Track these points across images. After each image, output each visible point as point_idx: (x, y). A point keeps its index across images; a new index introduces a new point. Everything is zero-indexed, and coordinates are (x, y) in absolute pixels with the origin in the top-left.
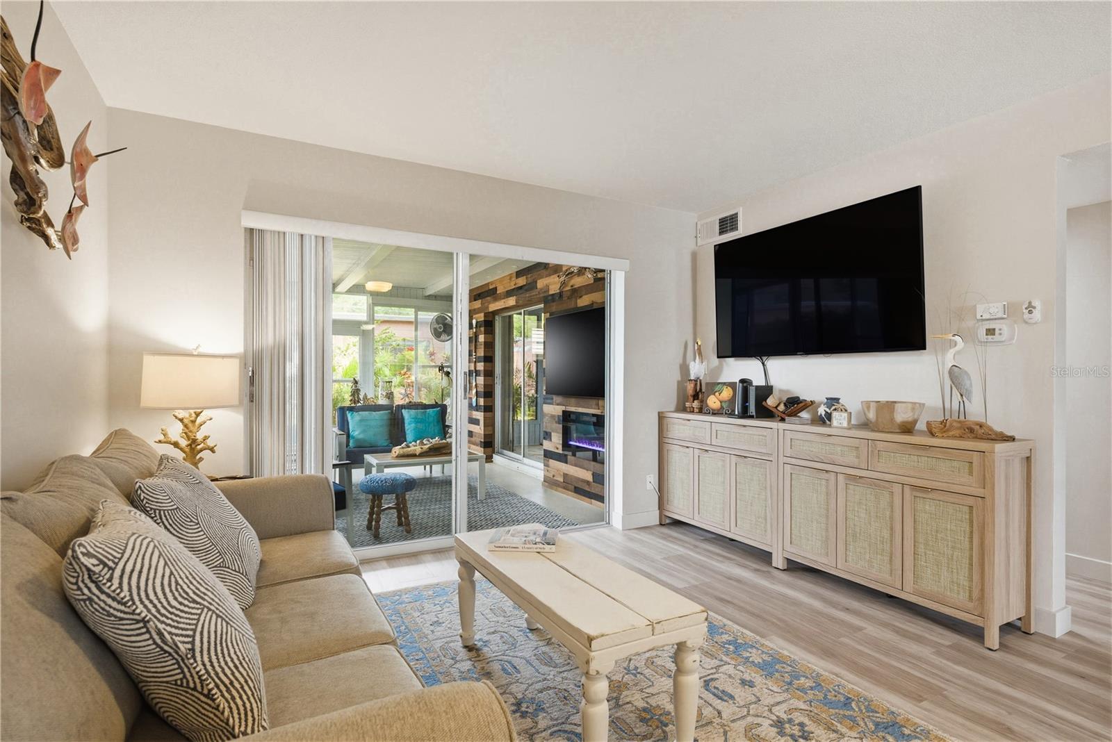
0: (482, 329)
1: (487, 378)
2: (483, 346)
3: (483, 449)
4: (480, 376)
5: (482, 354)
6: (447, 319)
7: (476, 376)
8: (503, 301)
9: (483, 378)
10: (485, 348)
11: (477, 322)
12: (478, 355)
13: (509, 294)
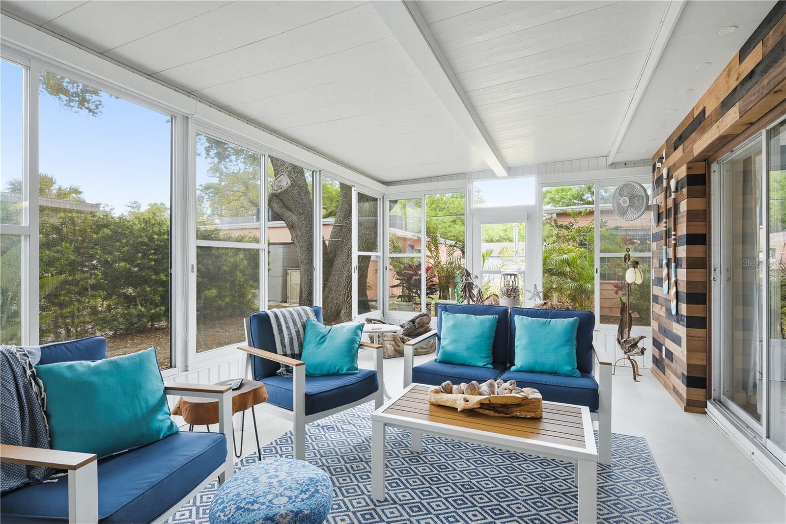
0: (685, 190)
1: (690, 270)
2: (685, 219)
3: (686, 388)
4: (681, 267)
5: (684, 232)
6: (635, 187)
7: (676, 267)
8: (715, 126)
9: (685, 270)
10: (688, 221)
11: (677, 183)
12: (679, 233)
13: (726, 105)
